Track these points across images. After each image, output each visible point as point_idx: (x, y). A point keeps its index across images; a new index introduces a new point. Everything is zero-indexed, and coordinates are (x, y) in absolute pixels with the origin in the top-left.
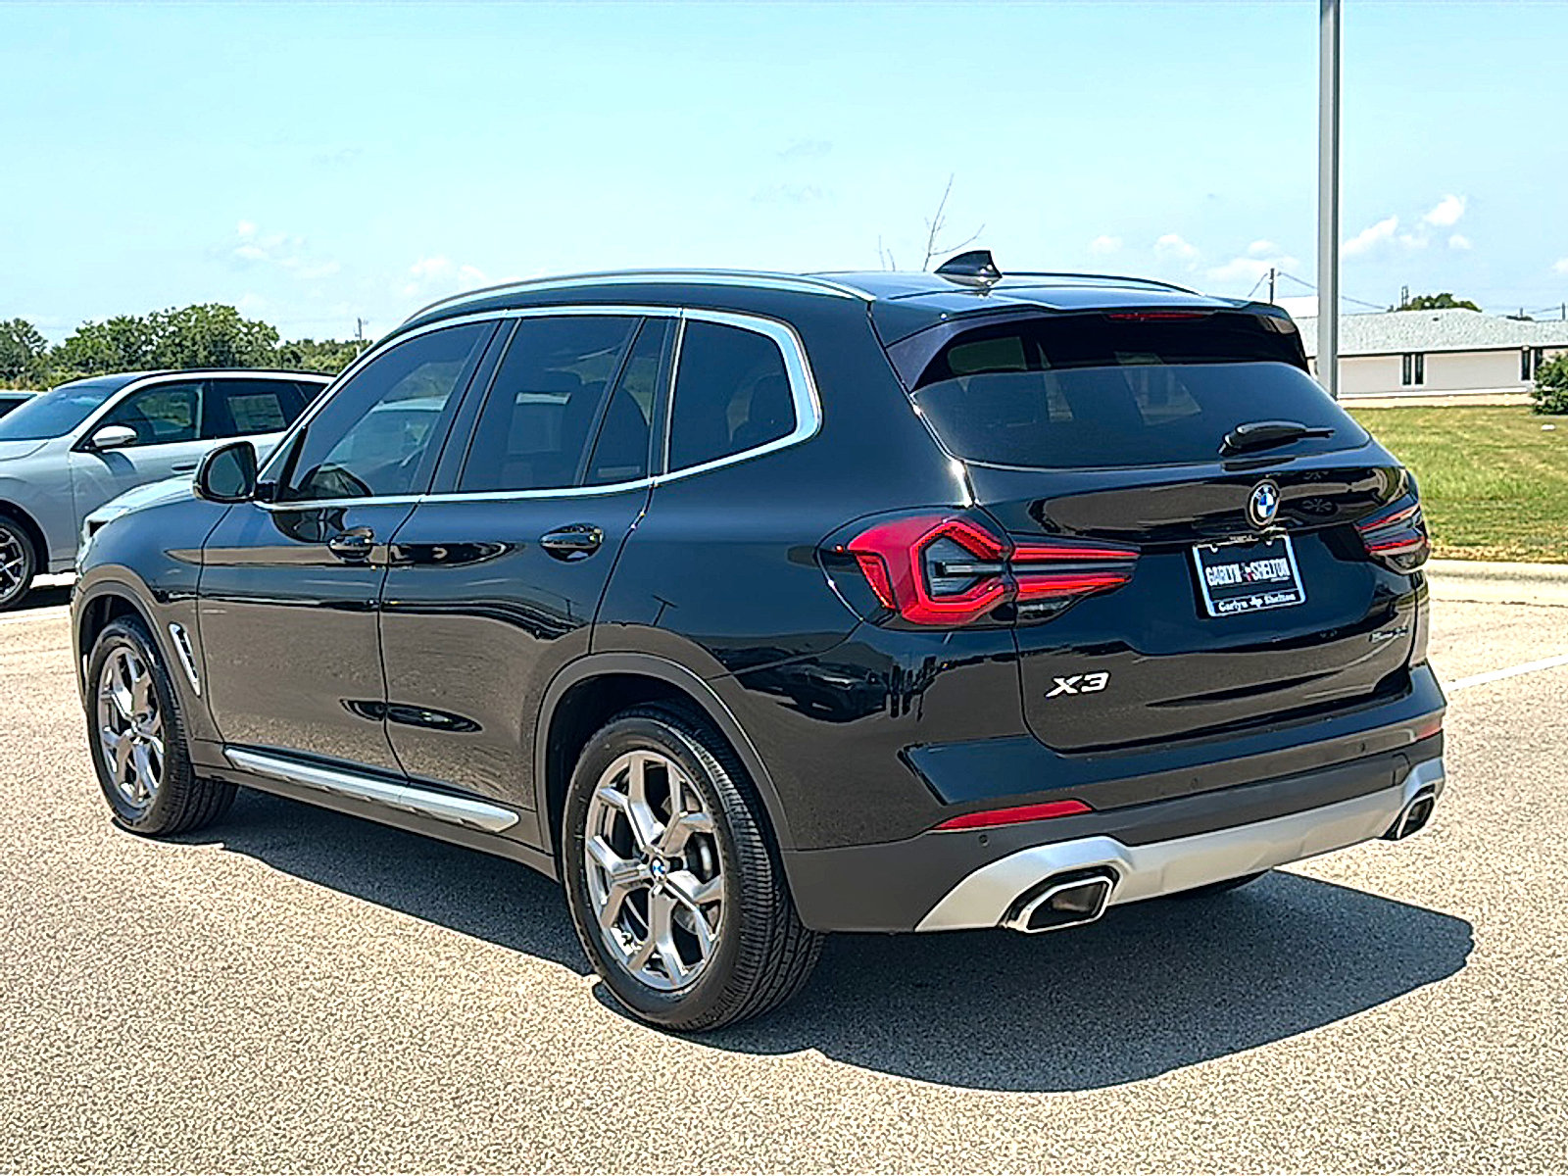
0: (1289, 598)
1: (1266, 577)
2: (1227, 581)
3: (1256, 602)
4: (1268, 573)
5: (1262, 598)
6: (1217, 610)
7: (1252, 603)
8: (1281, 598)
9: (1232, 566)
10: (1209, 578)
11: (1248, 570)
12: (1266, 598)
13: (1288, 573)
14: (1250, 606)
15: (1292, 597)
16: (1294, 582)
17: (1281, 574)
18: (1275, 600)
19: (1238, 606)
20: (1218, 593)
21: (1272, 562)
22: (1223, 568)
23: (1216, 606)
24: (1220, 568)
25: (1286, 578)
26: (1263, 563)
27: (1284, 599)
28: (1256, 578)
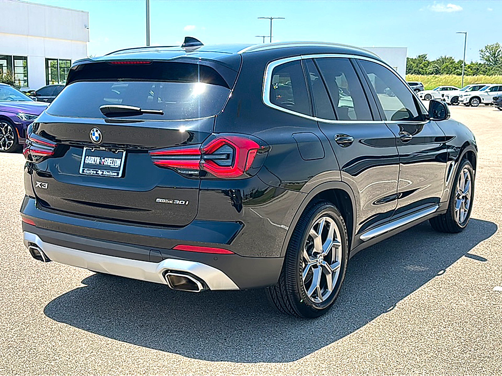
0: (114, 174)
1: (109, 164)
2: (93, 162)
3: (100, 172)
4: (110, 163)
5: (103, 172)
6: (83, 172)
7: (98, 173)
8: (111, 173)
9: (97, 158)
10: (86, 159)
11: (103, 160)
12: (104, 172)
13: (119, 165)
14: (97, 173)
15: (116, 174)
16: (120, 169)
17: (116, 165)
18: (108, 174)
19: (92, 172)
20: (87, 166)
21: (114, 159)
22: (93, 158)
23: (83, 170)
24: (92, 157)
25: (117, 167)
26: (110, 159)
27: (113, 174)
28: (105, 164)
